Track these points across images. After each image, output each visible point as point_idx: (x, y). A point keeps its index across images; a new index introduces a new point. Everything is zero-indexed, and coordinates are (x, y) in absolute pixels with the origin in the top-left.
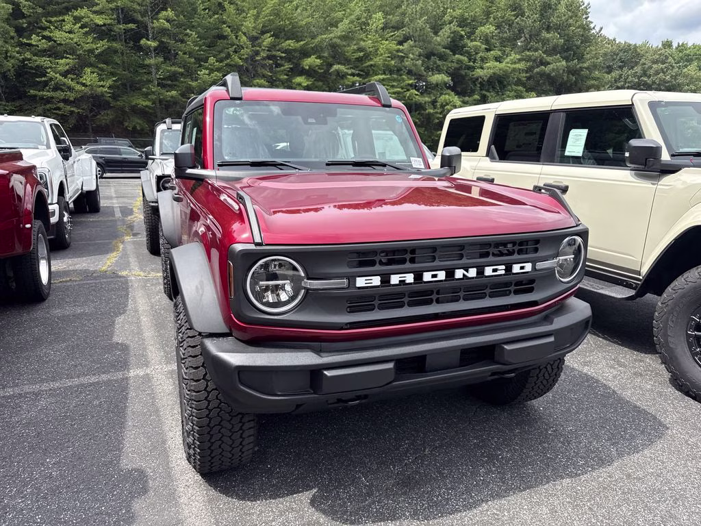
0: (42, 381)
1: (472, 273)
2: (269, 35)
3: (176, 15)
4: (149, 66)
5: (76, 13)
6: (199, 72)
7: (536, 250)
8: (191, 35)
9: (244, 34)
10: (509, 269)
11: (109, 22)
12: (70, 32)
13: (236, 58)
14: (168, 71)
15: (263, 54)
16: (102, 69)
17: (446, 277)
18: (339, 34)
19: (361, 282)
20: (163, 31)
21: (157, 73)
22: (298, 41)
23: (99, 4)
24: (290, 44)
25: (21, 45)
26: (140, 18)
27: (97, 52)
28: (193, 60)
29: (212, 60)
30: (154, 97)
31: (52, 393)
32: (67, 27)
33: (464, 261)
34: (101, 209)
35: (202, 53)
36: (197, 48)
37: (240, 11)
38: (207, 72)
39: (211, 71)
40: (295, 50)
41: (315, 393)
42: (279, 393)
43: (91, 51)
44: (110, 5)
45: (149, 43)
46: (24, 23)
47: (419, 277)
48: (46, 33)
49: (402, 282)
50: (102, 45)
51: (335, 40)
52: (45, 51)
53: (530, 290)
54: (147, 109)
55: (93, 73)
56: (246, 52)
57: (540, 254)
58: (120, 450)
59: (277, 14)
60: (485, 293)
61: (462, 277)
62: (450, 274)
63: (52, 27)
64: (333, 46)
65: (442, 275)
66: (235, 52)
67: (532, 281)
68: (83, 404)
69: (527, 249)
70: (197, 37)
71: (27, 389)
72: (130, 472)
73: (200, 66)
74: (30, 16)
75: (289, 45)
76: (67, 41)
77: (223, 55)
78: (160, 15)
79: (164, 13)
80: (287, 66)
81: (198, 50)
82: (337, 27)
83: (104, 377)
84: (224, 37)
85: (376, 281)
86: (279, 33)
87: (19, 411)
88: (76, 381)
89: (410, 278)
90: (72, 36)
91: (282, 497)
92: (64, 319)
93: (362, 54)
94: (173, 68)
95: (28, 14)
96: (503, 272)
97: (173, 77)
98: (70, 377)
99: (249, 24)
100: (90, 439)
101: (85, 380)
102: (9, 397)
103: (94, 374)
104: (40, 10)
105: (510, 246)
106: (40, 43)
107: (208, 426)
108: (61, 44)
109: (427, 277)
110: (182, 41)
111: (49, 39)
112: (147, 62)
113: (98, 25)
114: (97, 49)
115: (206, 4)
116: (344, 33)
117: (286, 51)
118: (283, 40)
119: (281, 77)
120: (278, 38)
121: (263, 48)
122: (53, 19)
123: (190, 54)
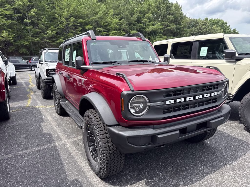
0: (22, 150)
1: (201, 97)
2: (73, 17)
3: (37, 11)
4: (27, 30)
6: (47, 31)
7: (217, 88)
8: (44, 18)
9: (64, 17)
10: (211, 95)
11: (11, 13)
13: (61, 26)
14: (35, 31)
15: (71, 24)
16: (9, 31)
17: (193, 99)
18: (98, 17)
19: (168, 102)
20: (32, 16)
21: (30, 32)
22: (84, 20)
23: (7, 7)
24: (81, 21)
26: (23, 11)
27: (7, 25)
28: (45, 27)
29: (52, 27)
30: (30, 41)
31: (28, 154)
33: (198, 93)
34: (17, 83)
35: (48, 24)
37: (61, 9)
38: (50, 31)
39: (52, 31)
40: (83, 23)
41: (153, 144)
42: (141, 145)
43: (4, 24)
44: (12, 7)
45: (27, 21)
47: (185, 99)
49: (180, 101)
50: (9, 22)
51: (97, 19)
53: (216, 102)
54: (28, 45)
55: (6, 32)
56: (64, 24)
58: (65, 173)
59: (75, 10)
60: (204, 103)
61: (198, 98)
62: (194, 98)
64: (96, 21)
66: (61, 24)
67: (216, 99)
68: (43, 157)
69: (215, 87)
70: (46, 19)
71: (17, 154)
72: (73, 181)
73: (48, 29)
75: (80, 21)
77: (56, 25)
78: (31, 11)
79: (33, 10)
80: (80, 28)
81: (47, 23)
82: (97, 14)
83: (46, 146)
84: (56, 19)
85: (172, 102)
86: (76, 17)
87: (17, 162)
88: (36, 149)
89: (183, 100)
91: (134, 183)
92: (20, 125)
93: (107, 24)
94: (37, 30)
96: (209, 96)
97: (37, 33)
98: (32, 147)
99: (65, 14)
100: (52, 170)
101: (39, 148)
102: (11, 157)
103: (42, 146)
105: (209, 87)
107: (110, 160)
109: (188, 99)
110: (41, 20)
112: (27, 28)
113: (7, 15)
114: (7, 23)
115: (48, 6)
116: (100, 17)
117: (79, 23)
118: (78, 19)
119: (78, 32)
120: (76, 19)
121: (71, 22)
123: (43, 25)
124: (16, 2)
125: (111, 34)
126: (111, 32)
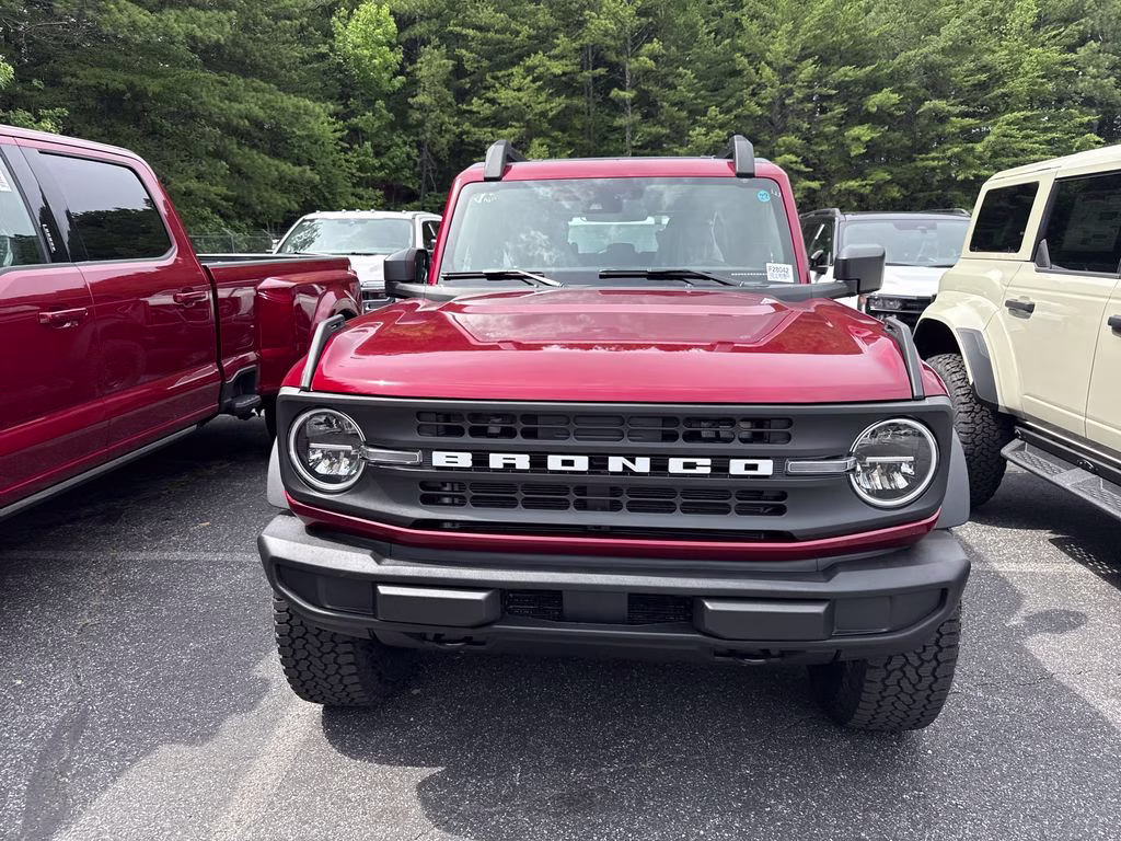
1: (643, 465)
2: (811, 61)
3: (665, 48)
4: (621, 129)
5: (529, 62)
6: (691, 132)
7: (788, 438)
8: (686, 74)
9: (769, 64)
10: (720, 467)
11: (569, 69)
12: (519, 90)
13: (753, 104)
14: (650, 134)
15: (798, 94)
16: (556, 140)
17: (590, 466)
18: (942, 44)
19: (439, 459)
20: (644, 74)
21: (632, 139)
22: (860, 66)
23: (558, 45)
24: (848, 72)
25: (461, 113)
26: (612, 57)
27: (551, 114)
28: (684, 114)
29: (713, 111)
32: (515, 83)
33: (626, 443)
35: (699, 101)
36: (692, 95)
37: (768, 27)
38: (703, 130)
39: (710, 128)
40: (856, 82)
41: (375, 616)
42: (329, 606)
43: (543, 114)
44: (575, 45)
45: (622, 93)
46: (466, 83)
47: (538, 462)
48: (490, 94)
49: (509, 467)
50: (559, 103)
51: (931, 58)
52: (487, 119)
53: (779, 511)
55: (542, 145)
56: (768, 94)
57: (794, 446)
59: (828, 23)
60: (672, 504)
61: (621, 470)
62: (598, 462)
63: (497, 85)
64: (929, 68)
65: (582, 463)
66: (754, 94)
67: (783, 495)
70: (694, 78)
73: (695, 122)
74: (474, 72)
75: (846, 75)
76: (515, 102)
77: (732, 102)
78: (643, 51)
79: (648, 46)
80: (839, 110)
81: (696, 99)
82: (938, 34)
84: (736, 73)
85: (465, 460)
86: (827, 57)
89: (522, 462)
90: (521, 94)
93: (983, 77)
94: (654, 130)
95: (472, 70)
96: (708, 470)
99: (778, 48)
102: (215, 563)
104: (485, 63)
106: (482, 108)
107: (289, 635)
108: (506, 108)
109: (554, 462)
110: (673, 87)
111: (492, 101)
112: (619, 122)
113: (555, 76)
114: (551, 109)
115: (712, 24)
116: (951, 43)
117: (838, 86)
118: (836, 67)
119: (826, 129)
120: (828, 65)
121: (800, 84)
122: (500, 74)
123: (680, 104)
124: (592, 23)
125: (1000, 127)
126: (1001, 118)
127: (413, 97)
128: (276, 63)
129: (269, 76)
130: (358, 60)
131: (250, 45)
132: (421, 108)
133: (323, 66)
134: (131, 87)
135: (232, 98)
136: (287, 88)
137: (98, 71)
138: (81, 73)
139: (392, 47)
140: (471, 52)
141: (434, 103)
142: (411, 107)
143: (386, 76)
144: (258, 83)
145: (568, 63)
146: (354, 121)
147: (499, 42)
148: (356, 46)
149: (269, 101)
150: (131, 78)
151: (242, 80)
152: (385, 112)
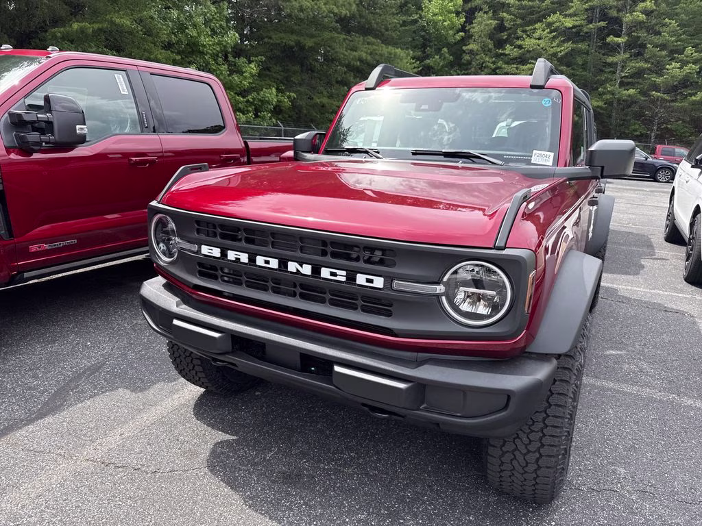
1: (307, 269)
4: (614, 64)
5: (549, 19)
6: (668, 66)
8: (670, 23)
10: (351, 278)
11: (578, 23)
12: (539, 39)
14: (636, 68)
17: (279, 266)
19: (205, 250)
20: (639, 25)
21: (622, 71)
23: (572, 7)
25: (498, 56)
27: (560, 54)
28: (664, 53)
29: (689, 50)
30: (608, 97)
32: (537, 35)
35: (679, 43)
36: (673, 39)
38: (678, 65)
39: (686, 63)
44: (584, 6)
45: (617, 39)
46: (504, 35)
47: (252, 259)
48: (519, 42)
49: (237, 260)
50: (569, 46)
52: (516, 58)
53: (388, 314)
54: (598, 109)
61: (295, 271)
62: (283, 264)
63: (524, 36)
65: (274, 264)
70: (678, 26)
73: (673, 59)
74: (511, 28)
76: (535, 47)
79: (642, 5)
85: (216, 252)
89: (244, 258)
90: (540, 41)
94: (640, 65)
95: (509, 26)
96: (344, 279)
97: (639, 73)
104: (519, 21)
105: (378, 253)
106: (512, 52)
108: (529, 51)
109: (260, 261)
110: (659, 33)
111: (520, 47)
112: (610, 59)
113: (567, 28)
122: (528, 28)
123: (663, 47)
127: (466, 45)
128: (383, 27)
129: (378, 35)
130: (436, 23)
131: (370, 17)
132: (471, 52)
133: (414, 28)
134: (298, 43)
135: (354, 49)
136: (387, 41)
137: (282, 35)
138: (274, 37)
139: (458, 14)
140: (510, 15)
141: (480, 49)
142: (464, 52)
143: (451, 32)
144: (371, 39)
145: (578, 19)
146: (428, 61)
147: (532, 7)
148: (435, 15)
149: (374, 50)
150: (299, 38)
151: (362, 38)
152: (447, 55)
